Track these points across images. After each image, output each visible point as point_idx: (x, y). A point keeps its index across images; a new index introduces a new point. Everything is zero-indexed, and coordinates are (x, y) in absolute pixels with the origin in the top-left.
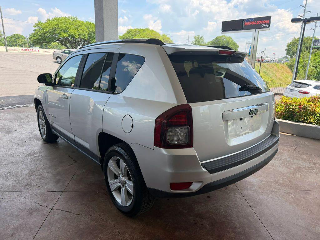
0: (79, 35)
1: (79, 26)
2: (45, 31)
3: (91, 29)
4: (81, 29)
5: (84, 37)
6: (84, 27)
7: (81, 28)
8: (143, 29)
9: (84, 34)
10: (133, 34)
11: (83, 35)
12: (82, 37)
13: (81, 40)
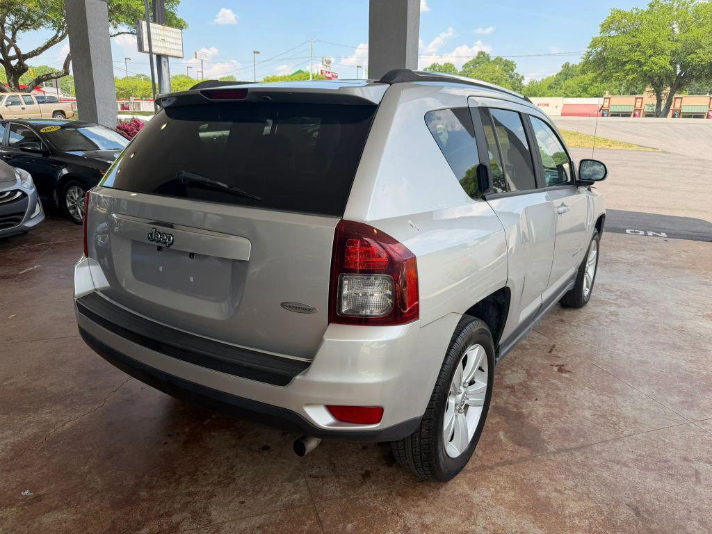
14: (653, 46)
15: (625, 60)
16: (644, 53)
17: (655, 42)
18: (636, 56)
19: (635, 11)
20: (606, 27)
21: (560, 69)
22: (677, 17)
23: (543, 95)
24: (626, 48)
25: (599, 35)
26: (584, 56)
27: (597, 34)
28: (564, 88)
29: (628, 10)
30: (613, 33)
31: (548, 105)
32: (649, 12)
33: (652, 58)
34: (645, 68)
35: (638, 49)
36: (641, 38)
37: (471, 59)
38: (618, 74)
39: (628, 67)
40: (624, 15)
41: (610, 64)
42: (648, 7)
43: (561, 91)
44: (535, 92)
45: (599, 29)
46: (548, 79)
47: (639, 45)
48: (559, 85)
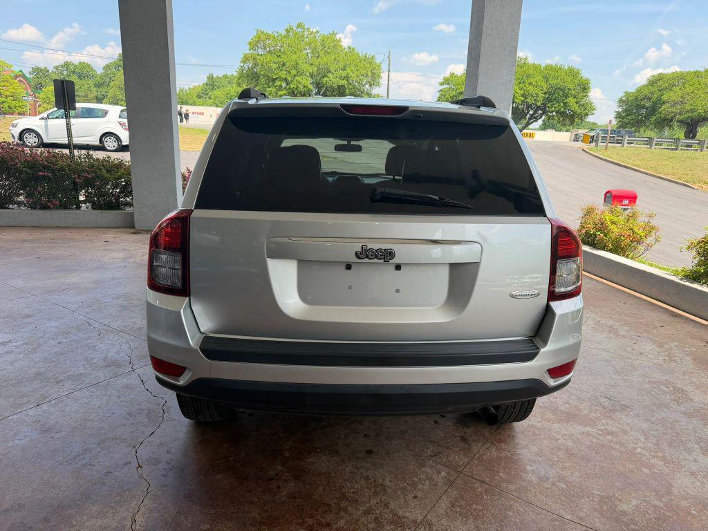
0: (523, 95)
1: (528, 76)
2: (458, 91)
3: (552, 82)
4: (530, 84)
5: (535, 100)
6: (539, 78)
7: (531, 80)
8: (696, 72)
9: (537, 94)
10: (666, 85)
11: (535, 95)
12: (529, 101)
13: (529, 107)
14: (296, 66)
15: (274, 77)
16: (290, 72)
17: (297, 63)
18: (283, 74)
19: (276, 35)
20: (253, 45)
21: (205, 80)
22: (309, 44)
23: (194, 104)
24: (274, 66)
25: (248, 52)
26: (238, 70)
27: (247, 50)
28: (212, 97)
29: (270, 32)
30: (260, 52)
31: (203, 114)
32: (287, 37)
33: (297, 78)
34: (292, 86)
35: (284, 69)
36: (284, 59)
37: (112, 61)
38: (270, 89)
39: (278, 83)
40: (268, 37)
41: (263, 80)
42: (285, 33)
43: (210, 101)
44: (186, 101)
45: (248, 47)
46: (195, 88)
47: (284, 65)
48: (207, 94)
